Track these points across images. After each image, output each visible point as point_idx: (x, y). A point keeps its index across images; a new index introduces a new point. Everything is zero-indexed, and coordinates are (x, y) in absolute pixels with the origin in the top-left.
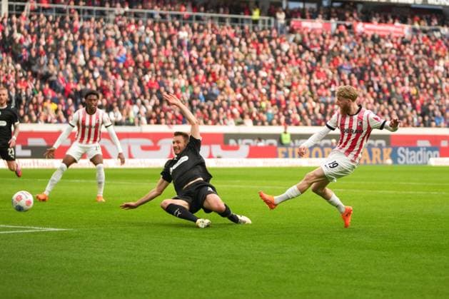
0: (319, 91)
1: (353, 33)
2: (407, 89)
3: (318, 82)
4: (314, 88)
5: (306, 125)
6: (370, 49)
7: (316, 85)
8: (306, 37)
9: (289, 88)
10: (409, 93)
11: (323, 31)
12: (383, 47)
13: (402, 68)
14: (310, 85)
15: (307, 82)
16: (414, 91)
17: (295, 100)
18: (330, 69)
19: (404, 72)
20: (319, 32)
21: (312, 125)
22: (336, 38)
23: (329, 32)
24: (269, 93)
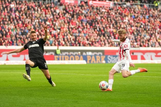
0: (73, 31)
1: (88, 5)
2: (112, 30)
3: (73, 27)
4: (71, 29)
5: (67, 46)
6: (95, 12)
7: (71, 28)
8: (67, 7)
9: (60, 29)
10: (113, 32)
11: (74, 4)
12: (101, 11)
13: (109, 21)
14: (69, 28)
15: (68, 27)
16: (114, 31)
17: (62, 35)
18: (78, 21)
19: (110, 22)
20: (73, 4)
21: (70, 46)
22: (80, 8)
23: (77, 5)
24: (51, 32)
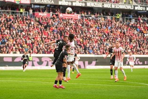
0: (45, 40)
1: (58, 18)
2: (79, 39)
3: (45, 36)
4: (43, 39)
5: (40, 53)
6: (65, 24)
7: (44, 37)
8: (40, 19)
9: (34, 39)
10: (79, 41)
11: (47, 17)
12: (70, 23)
13: (77, 31)
14: (41, 38)
15: (41, 37)
16: (81, 40)
17: (36, 44)
18: (50, 31)
19: (78, 33)
21: (42, 53)
22: (52, 20)
23: (50, 17)
24: (26, 42)
